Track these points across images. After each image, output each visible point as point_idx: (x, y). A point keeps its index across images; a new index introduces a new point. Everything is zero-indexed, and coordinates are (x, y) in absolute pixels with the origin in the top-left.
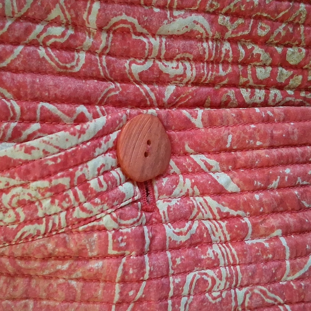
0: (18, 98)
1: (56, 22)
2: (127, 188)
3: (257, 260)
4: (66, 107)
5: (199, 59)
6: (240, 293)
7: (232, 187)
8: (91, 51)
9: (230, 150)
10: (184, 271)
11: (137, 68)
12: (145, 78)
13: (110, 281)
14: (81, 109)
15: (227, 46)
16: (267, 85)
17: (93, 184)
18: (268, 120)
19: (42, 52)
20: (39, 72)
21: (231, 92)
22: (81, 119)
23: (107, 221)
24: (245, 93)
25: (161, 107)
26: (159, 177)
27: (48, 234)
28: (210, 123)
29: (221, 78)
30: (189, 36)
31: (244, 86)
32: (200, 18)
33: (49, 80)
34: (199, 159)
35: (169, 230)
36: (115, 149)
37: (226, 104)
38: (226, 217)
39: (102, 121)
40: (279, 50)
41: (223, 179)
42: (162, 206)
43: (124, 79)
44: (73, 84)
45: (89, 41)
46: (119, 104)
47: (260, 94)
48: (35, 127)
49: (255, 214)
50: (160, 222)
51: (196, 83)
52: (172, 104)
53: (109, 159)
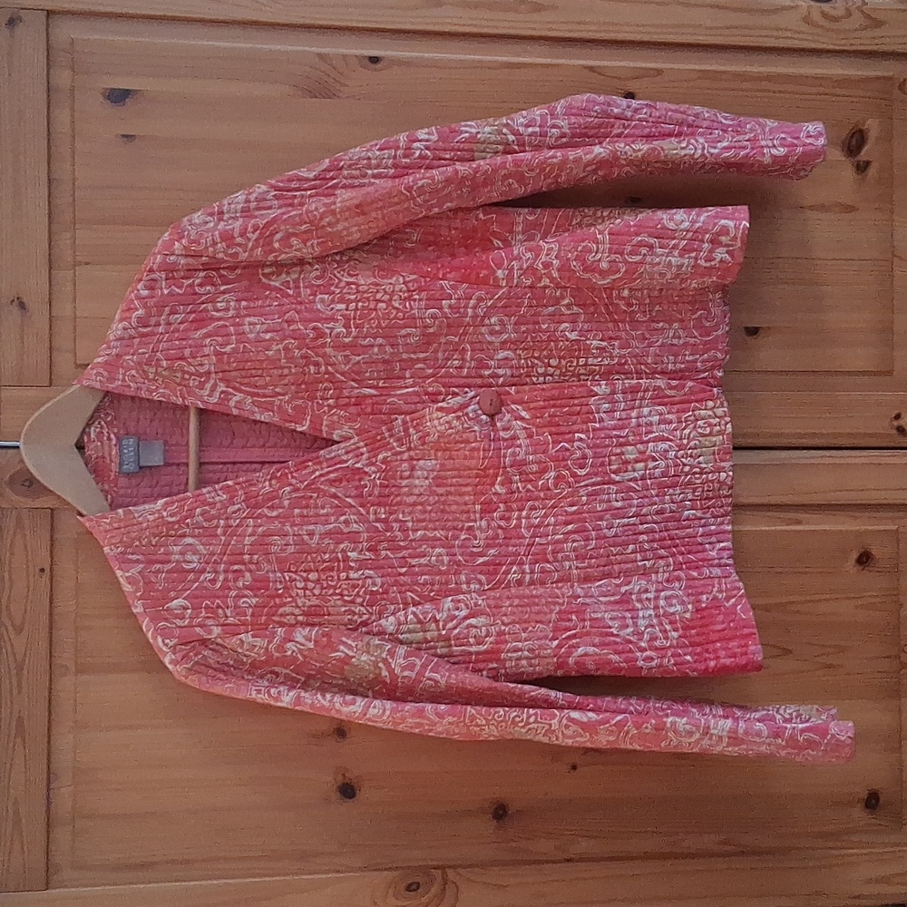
0: (444, 387)
1: (456, 359)
2: (484, 417)
3: (537, 444)
4: (461, 389)
5: (512, 367)
6: (531, 457)
7: (527, 417)
8: (469, 368)
9: (527, 402)
10: (507, 448)
11: (487, 373)
12: (490, 376)
13: (479, 449)
14: (466, 389)
15: (523, 361)
16: (545, 375)
17: (471, 415)
18: (543, 389)
19: (451, 370)
20: (452, 377)
21: (528, 380)
22: (467, 392)
23: (476, 428)
24: (534, 379)
25: (498, 386)
26: (497, 414)
27: (457, 433)
28: (517, 392)
29: (522, 374)
30: (506, 359)
31: (534, 376)
32: (509, 352)
33: (453, 380)
34: (513, 406)
35: (501, 433)
36: (478, 403)
37: (526, 384)
38: (525, 428)
39: (473, 393)
40: (546, 361)
41: (524, 414)
42: (498, 424)
43: (481, 376)
44: (462, 381)
45: (468, 364)
46: (481, 387)
47: (541, 379)
48: (450, 397)
49: (537, 427)
50: (498, 430)
51: (512, 376)
52: (503, 385)
53: (477, 406)
